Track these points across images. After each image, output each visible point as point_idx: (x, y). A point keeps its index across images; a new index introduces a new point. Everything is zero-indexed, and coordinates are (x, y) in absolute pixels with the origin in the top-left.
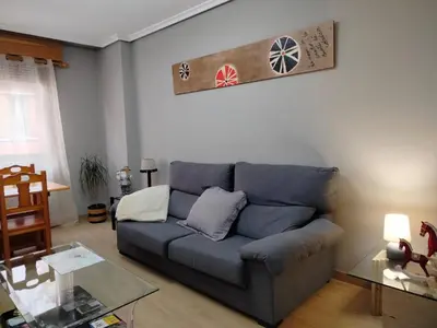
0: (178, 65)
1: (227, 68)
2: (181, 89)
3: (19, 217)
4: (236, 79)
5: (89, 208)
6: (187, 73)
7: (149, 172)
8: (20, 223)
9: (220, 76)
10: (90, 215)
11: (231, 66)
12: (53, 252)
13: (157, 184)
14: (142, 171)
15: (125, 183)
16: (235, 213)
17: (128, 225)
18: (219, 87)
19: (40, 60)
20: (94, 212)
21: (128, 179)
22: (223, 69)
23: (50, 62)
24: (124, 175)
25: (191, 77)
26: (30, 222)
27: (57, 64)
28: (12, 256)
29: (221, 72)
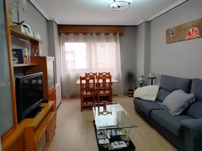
0: (169, 30)
1: (193, 30)
2: (169, 41)
3: (104, 90)
4: (198, 35)
5: (128, 90)
6: (173, 33)
7: (152, 79)
8: (105, 92)
9: (189, 34)
10: (128, 93)
11: (195, 29)
12: (112, 104)
13: (155, 84)
14: (149, 78)
15: (141, 82)
16: (188, 104)
17: (137, 100)
18: (188, 39)
19: (115, 34)
20: (129, 92)
21: (143, 81)
22: (191, 30)
23: (118, 34)
24: (141, 79)
25: (174, 35)
26: (107, 92)
27: (121, 35)
28: (101, 102)
29: (190, 32)
